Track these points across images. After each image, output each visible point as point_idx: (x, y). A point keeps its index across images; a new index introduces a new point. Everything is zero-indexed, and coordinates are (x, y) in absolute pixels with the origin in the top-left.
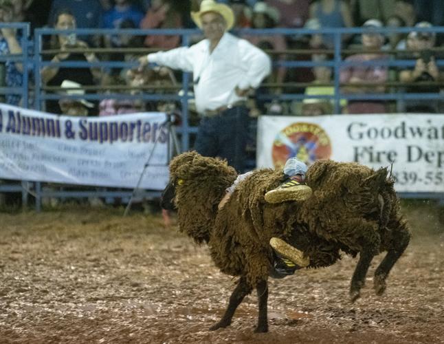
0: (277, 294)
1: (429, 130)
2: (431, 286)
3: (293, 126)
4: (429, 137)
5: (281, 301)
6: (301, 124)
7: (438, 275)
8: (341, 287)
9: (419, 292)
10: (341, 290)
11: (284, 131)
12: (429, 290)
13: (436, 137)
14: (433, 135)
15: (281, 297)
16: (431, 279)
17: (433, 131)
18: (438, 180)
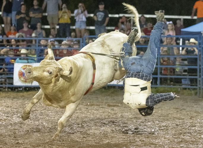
0: (17, 115)
3: (24, 66)
5: (18, 117)
6: (27, 66)
8: (36, 113)
9: (59, 114)
10: (36, 114)
11: (22, 67)
15: (18, 116)
16: (62, 111)
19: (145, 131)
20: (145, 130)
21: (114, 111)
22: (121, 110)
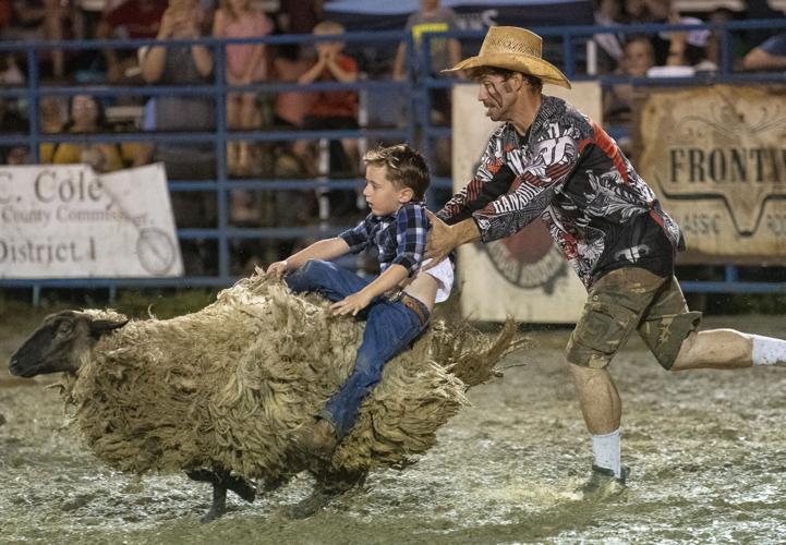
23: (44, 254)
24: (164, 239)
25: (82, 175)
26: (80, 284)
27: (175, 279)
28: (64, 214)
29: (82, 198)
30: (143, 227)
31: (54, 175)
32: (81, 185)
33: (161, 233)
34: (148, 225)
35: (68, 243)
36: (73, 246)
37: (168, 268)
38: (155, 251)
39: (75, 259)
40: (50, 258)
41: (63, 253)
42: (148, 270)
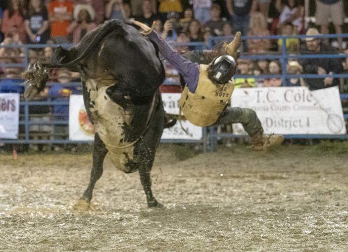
1: (170, 103)
2: (168, 194)
4: (170, 107)
7: (172, 188)
8: (115, 195)
10: (115, 197)
12: (166, 196)
13: (174, 106)
14: (172, 106)
16: (168, 190)
17: (172, 103)
18: (175, 132)
19: (336, 228)
20: (337, 225)
21: (273, 188)
22: (286, 185)
23: (288, 124)
24: (338, 119)
25: (304, 91)
26: (303, 137)
27: (343, 135)
28: (296, 107)
29: (304, 100)
30: (329, 113)
31: (292, 91)
32: (304, 95)
33: (337, 116)
34: (332, 113)
35: (298, 120)
36: (300, 121)
37: (340, 131)
38: (334, 123)
39: (301, 126)
40: (291, 126)
41: (296, 124)
42: (331, 131)
